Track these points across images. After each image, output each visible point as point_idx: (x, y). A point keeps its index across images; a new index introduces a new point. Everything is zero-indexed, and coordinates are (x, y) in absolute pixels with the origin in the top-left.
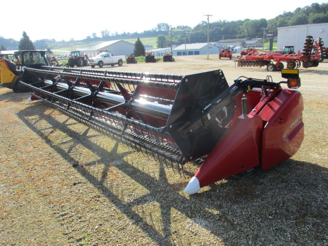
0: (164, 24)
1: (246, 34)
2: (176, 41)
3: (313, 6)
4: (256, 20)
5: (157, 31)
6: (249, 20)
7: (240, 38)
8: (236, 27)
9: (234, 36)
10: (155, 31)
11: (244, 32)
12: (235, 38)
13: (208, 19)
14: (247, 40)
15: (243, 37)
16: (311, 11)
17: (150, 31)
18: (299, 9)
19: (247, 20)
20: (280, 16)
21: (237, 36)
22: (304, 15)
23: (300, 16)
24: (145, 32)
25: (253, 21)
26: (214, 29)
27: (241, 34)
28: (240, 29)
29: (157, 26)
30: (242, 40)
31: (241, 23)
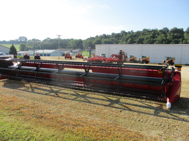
0: (24, 37)
1: (72, 46)
2: (32, 47)
3: (103, 35)
4: (77, 40)
5: (19, 41)
6: (73, 39)
7: (69, 48)
8: (66, 42)
9: (66, 47)
10: (18, 41)
11: (71, 45)
12: (66, 48)
13: (59, 37)
14: (73, 49)
15: (71, 48)
16: (103, 38)
17: (14, 40)
18: (97, 36)
19: (72, 39)
20: (89, 38)
21: (67, 47)
22: (100, 39)
23: (98, 39)
24: (11, 40)
25: (75, 40)
26: (55, 42)
27: (69, 46)
28: (69, 44)
29: (19, 38)
30: (70, 49)
31: (69, 40)
